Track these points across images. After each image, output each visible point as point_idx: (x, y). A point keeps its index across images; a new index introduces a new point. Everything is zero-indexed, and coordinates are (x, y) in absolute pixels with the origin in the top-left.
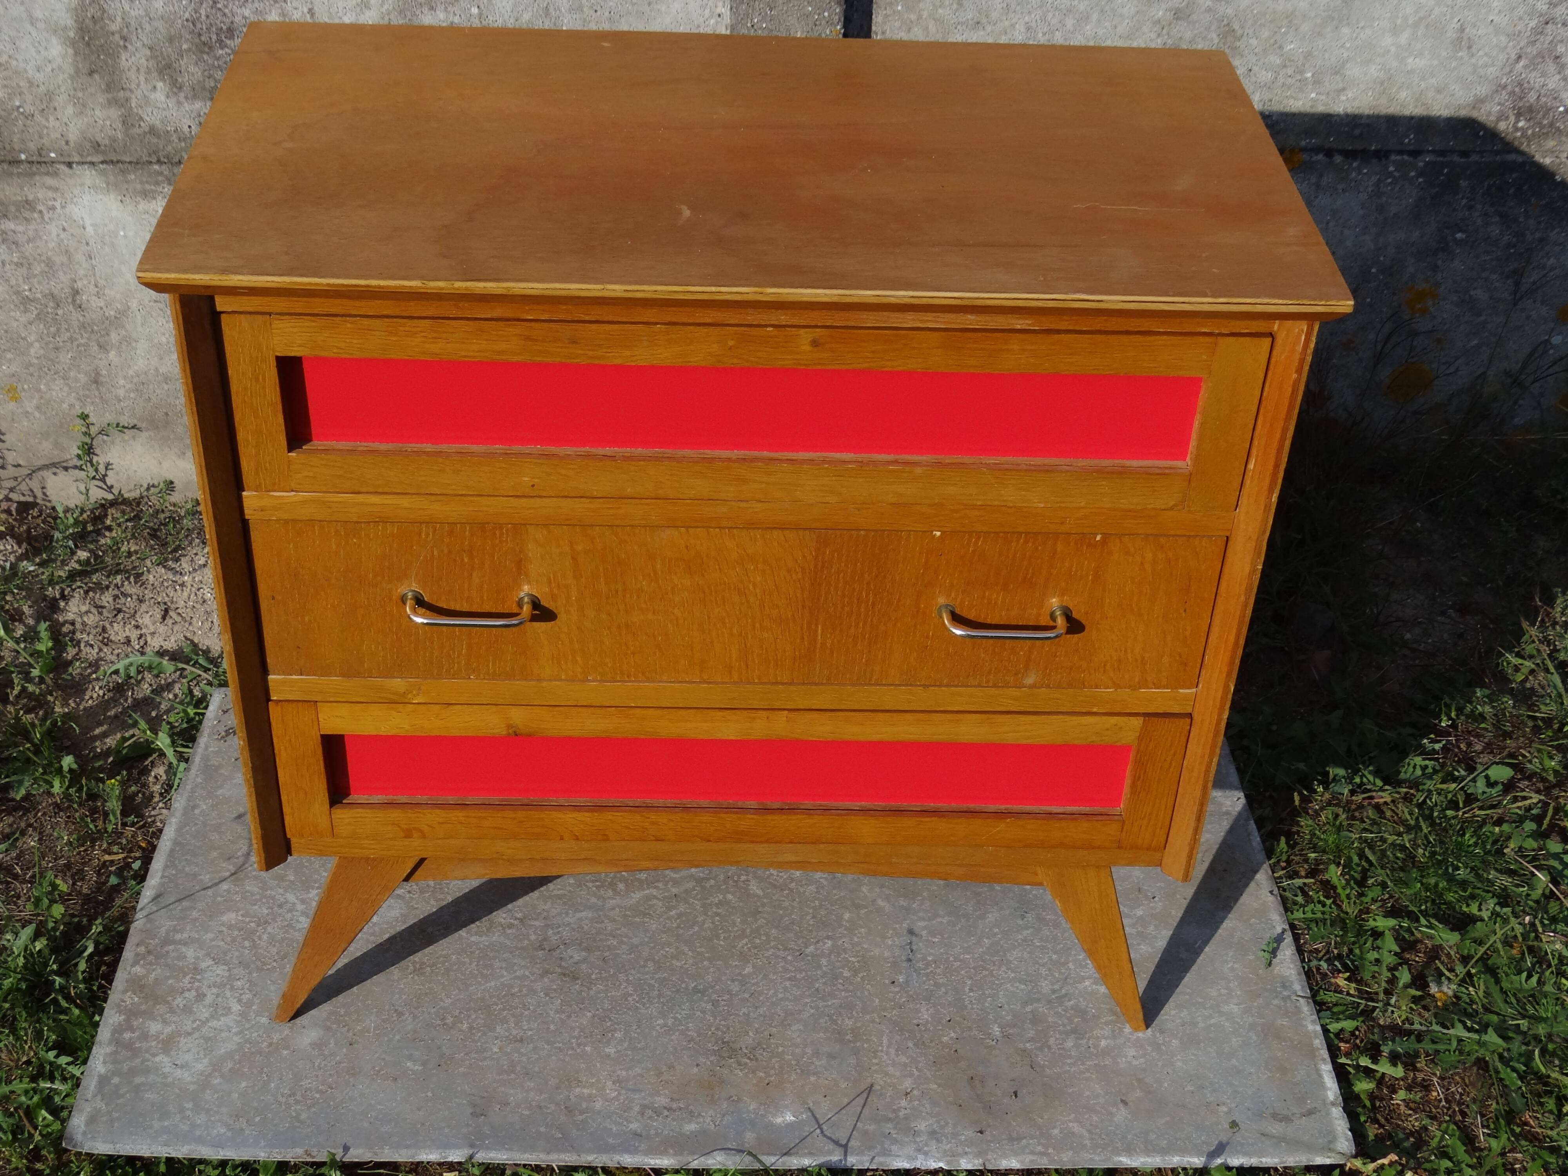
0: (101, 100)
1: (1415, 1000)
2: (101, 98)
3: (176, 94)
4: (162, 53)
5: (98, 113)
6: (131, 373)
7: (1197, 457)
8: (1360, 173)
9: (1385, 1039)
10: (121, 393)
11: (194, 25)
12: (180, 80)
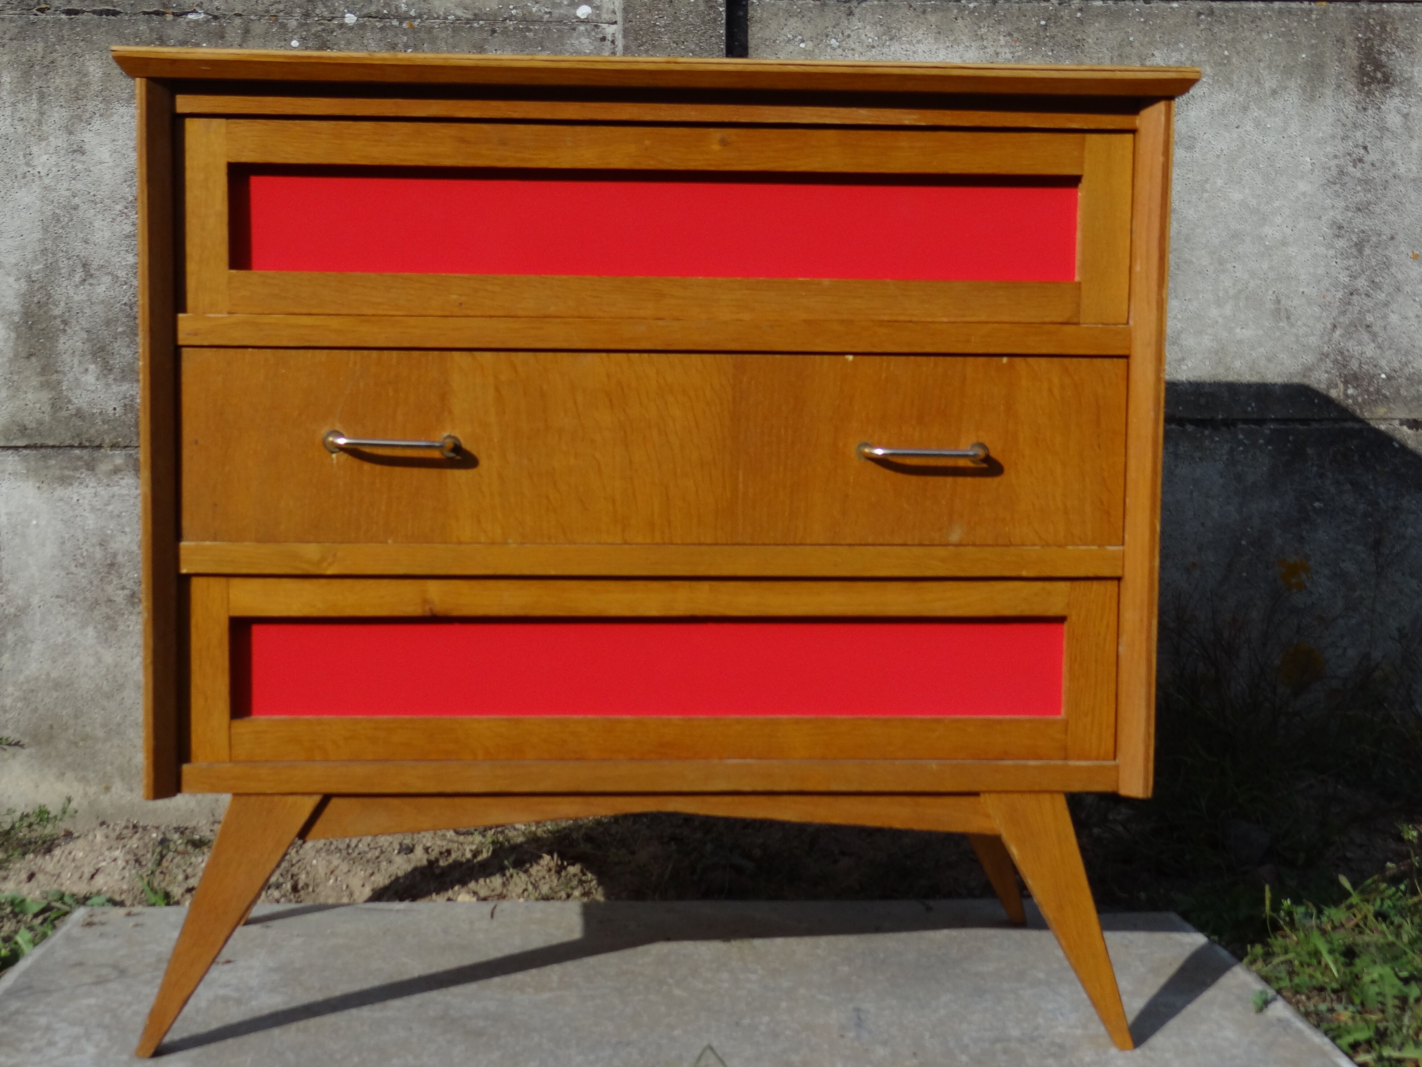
0: (34, 383)
2: (35, 381)
3: (105, 376)
4: (98, 336)
5: (30, 396)
6: (22, 678)
8: (1212, 441)
10: (8, 702)
11: (131, 309)
12: (111, 362)
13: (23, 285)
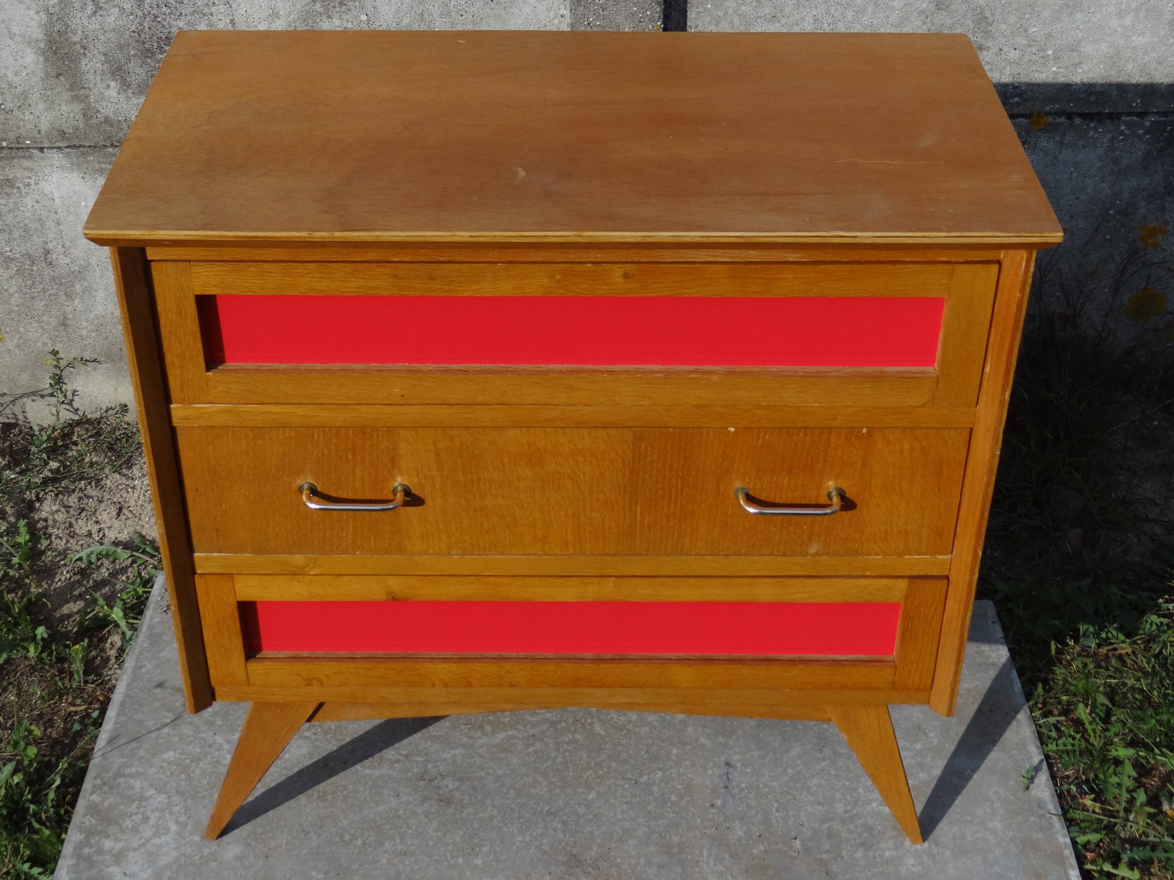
0: (66, 97)
1: (1150, 816)
2: (66, 96)
3: (125, 90)
4: (114, 58)
5: (64, 107)
6: (92, 316)
7: (942, 364)
8: (1096, 132)
9: (1124, 849)
10: (84, 333)
11: (139, 36)
12: (129, 79)
13: (43, 17)
